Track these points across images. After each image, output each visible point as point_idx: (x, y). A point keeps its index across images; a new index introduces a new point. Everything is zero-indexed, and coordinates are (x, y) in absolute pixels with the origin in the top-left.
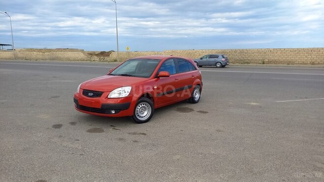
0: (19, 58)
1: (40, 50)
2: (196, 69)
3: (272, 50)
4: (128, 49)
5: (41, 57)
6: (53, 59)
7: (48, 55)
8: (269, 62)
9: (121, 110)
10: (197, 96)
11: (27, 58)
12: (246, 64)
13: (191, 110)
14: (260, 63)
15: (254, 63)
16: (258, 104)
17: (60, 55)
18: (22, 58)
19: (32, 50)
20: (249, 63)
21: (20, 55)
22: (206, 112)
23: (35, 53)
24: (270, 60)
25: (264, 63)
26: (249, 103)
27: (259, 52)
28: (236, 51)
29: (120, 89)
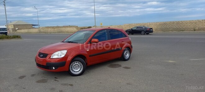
0: (42, 32)
1: (53, 27)
2: (126, 36)
3: (201, 21)
4: (101, 24)
5: (53, 31)
6: (60, 32)
7: (57, 30)
8: (199, 29)
9: (58, 67)
10: (128, 56)
11: (46, 32)
12: (181, 31)
13: (120, 66)
14: (192, 31)
15: (188, 30)
16: (174, 62)
17: (63, 30)
18: (43, 32)
19: (48, 27)
20: (184, 31)
21: (42, 30)
22: (129, 68)
23: (49, 29)
24: (200, 28)
25: (195, 30)
26: (167, 61)
27: (191, 22)
28: (173, 23)
29: (59, 52)
